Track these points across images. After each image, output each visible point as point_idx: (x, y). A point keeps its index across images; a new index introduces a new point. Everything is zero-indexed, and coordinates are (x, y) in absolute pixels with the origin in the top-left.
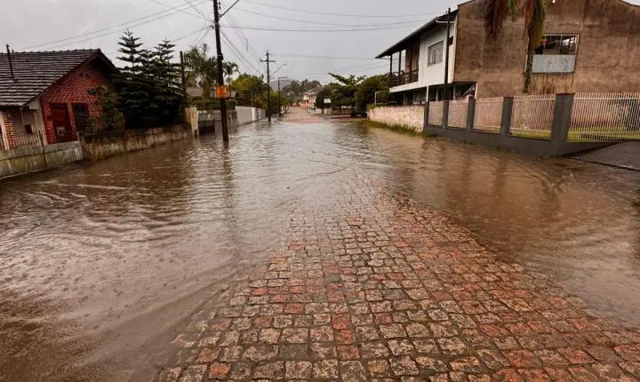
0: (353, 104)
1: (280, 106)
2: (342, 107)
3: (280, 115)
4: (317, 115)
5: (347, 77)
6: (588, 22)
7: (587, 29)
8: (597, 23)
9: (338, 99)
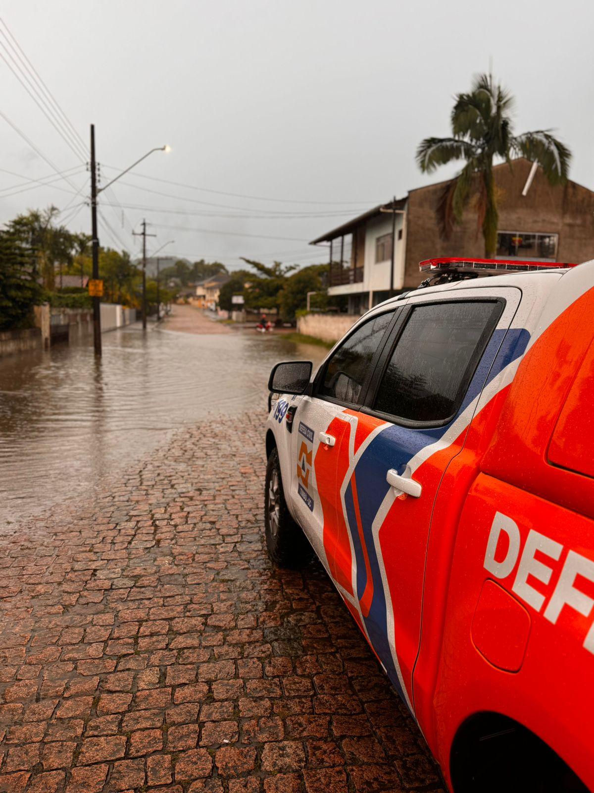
0: (277, 307)
1: (159, 302)
2: (262, 311)
3: (159, 319)
4: (221, 321)
5: (269, 265)
6: (568, 220)
7: (567, 229)
8: (579, 222)
9: (256, 298)
